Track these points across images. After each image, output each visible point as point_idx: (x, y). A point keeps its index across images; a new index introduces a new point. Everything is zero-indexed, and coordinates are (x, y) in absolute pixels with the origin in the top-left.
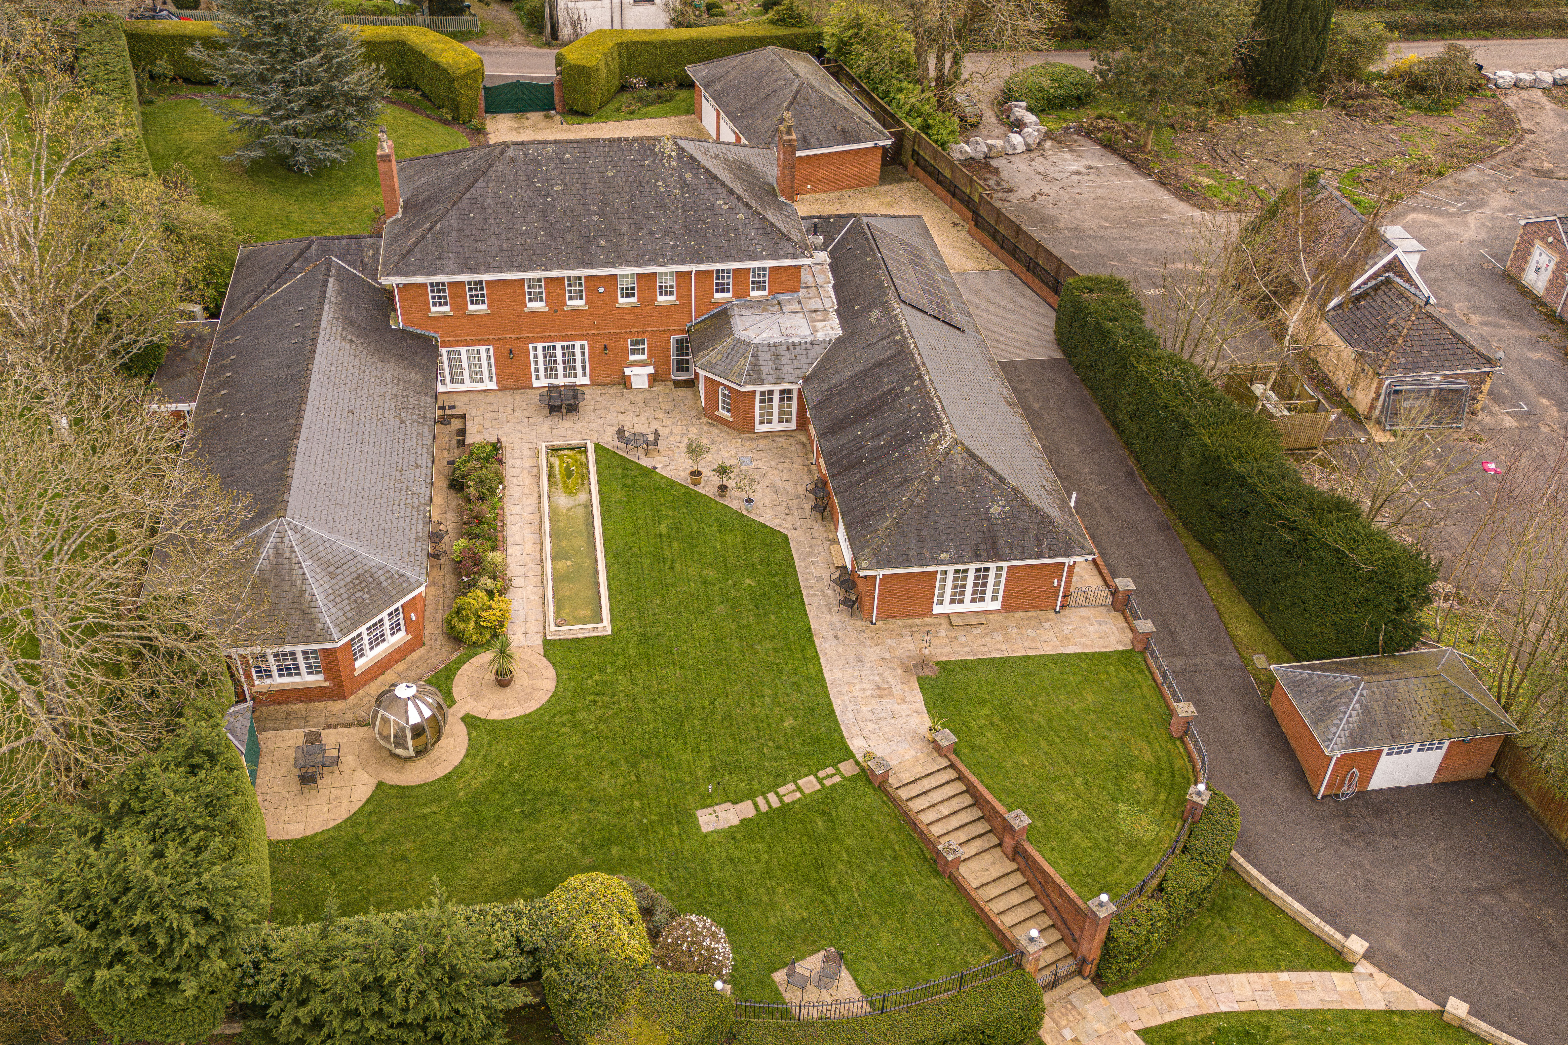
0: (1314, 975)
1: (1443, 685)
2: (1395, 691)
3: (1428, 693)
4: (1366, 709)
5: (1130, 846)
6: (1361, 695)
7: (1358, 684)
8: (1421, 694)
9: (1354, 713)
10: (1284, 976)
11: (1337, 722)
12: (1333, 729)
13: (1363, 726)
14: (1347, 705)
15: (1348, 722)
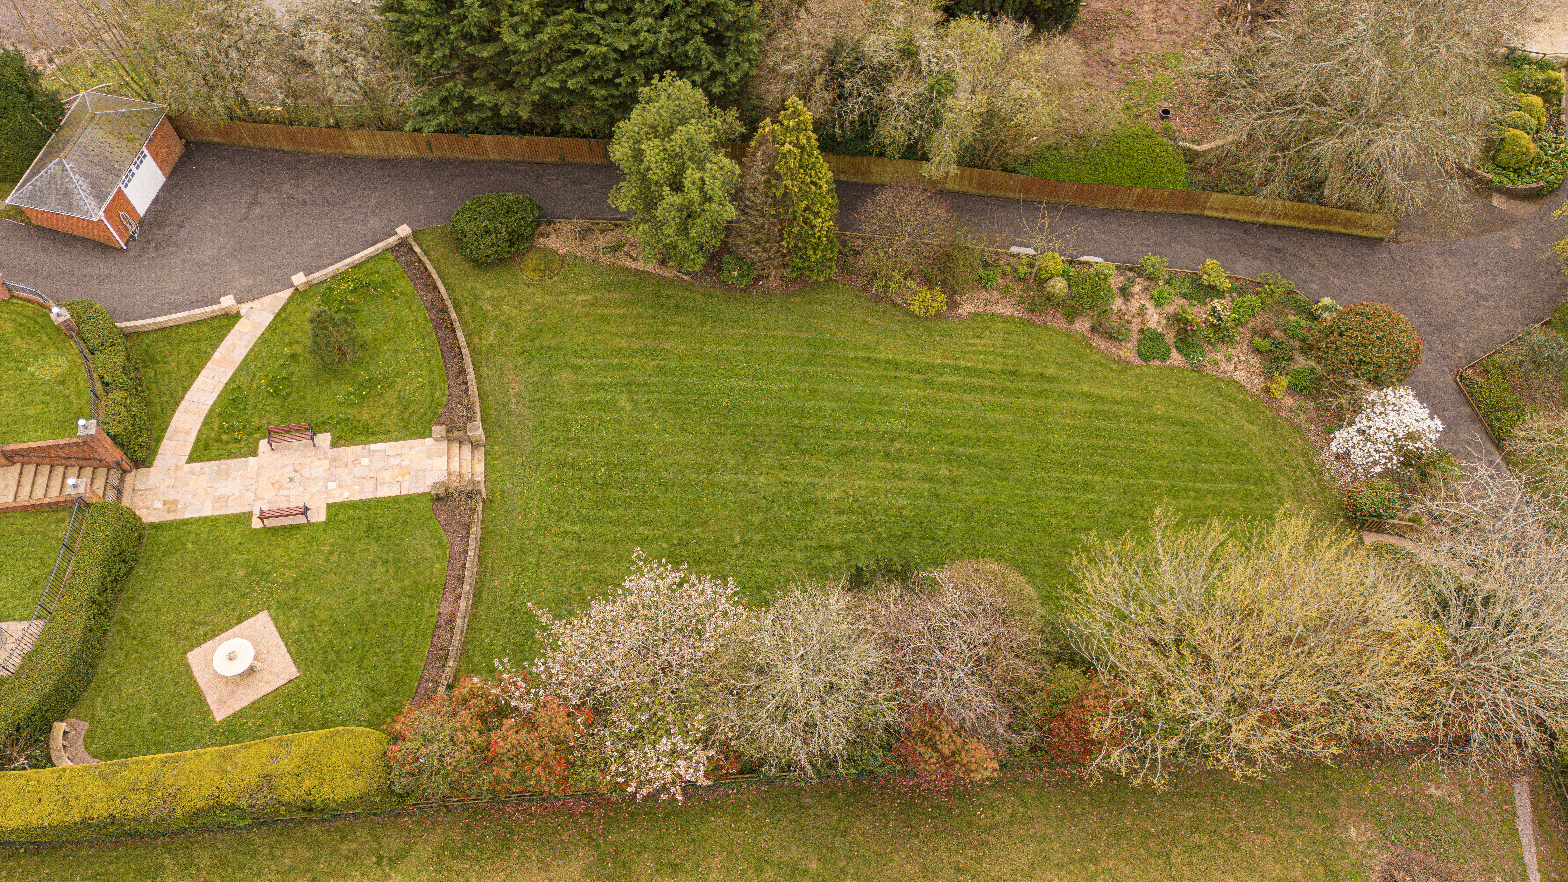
0: (229, 338)
1: (104, 118)
2: (85, 148)
3: (101, 131)
4: (84, 174)
5: (63, 383)
6: (71, 168)
7: (61, 163)
8: (99, 136)
9: (81, 183)
10: (217, 355)
11: (78, 197)
12: (82, 203)
13: (94, 186)
14: (71, 181)
15: (84, 191)
